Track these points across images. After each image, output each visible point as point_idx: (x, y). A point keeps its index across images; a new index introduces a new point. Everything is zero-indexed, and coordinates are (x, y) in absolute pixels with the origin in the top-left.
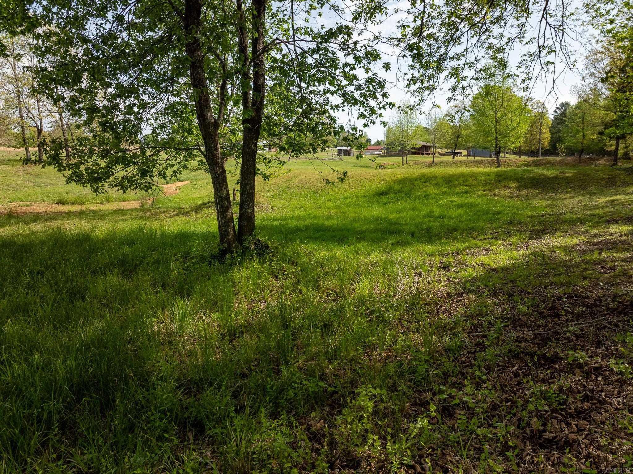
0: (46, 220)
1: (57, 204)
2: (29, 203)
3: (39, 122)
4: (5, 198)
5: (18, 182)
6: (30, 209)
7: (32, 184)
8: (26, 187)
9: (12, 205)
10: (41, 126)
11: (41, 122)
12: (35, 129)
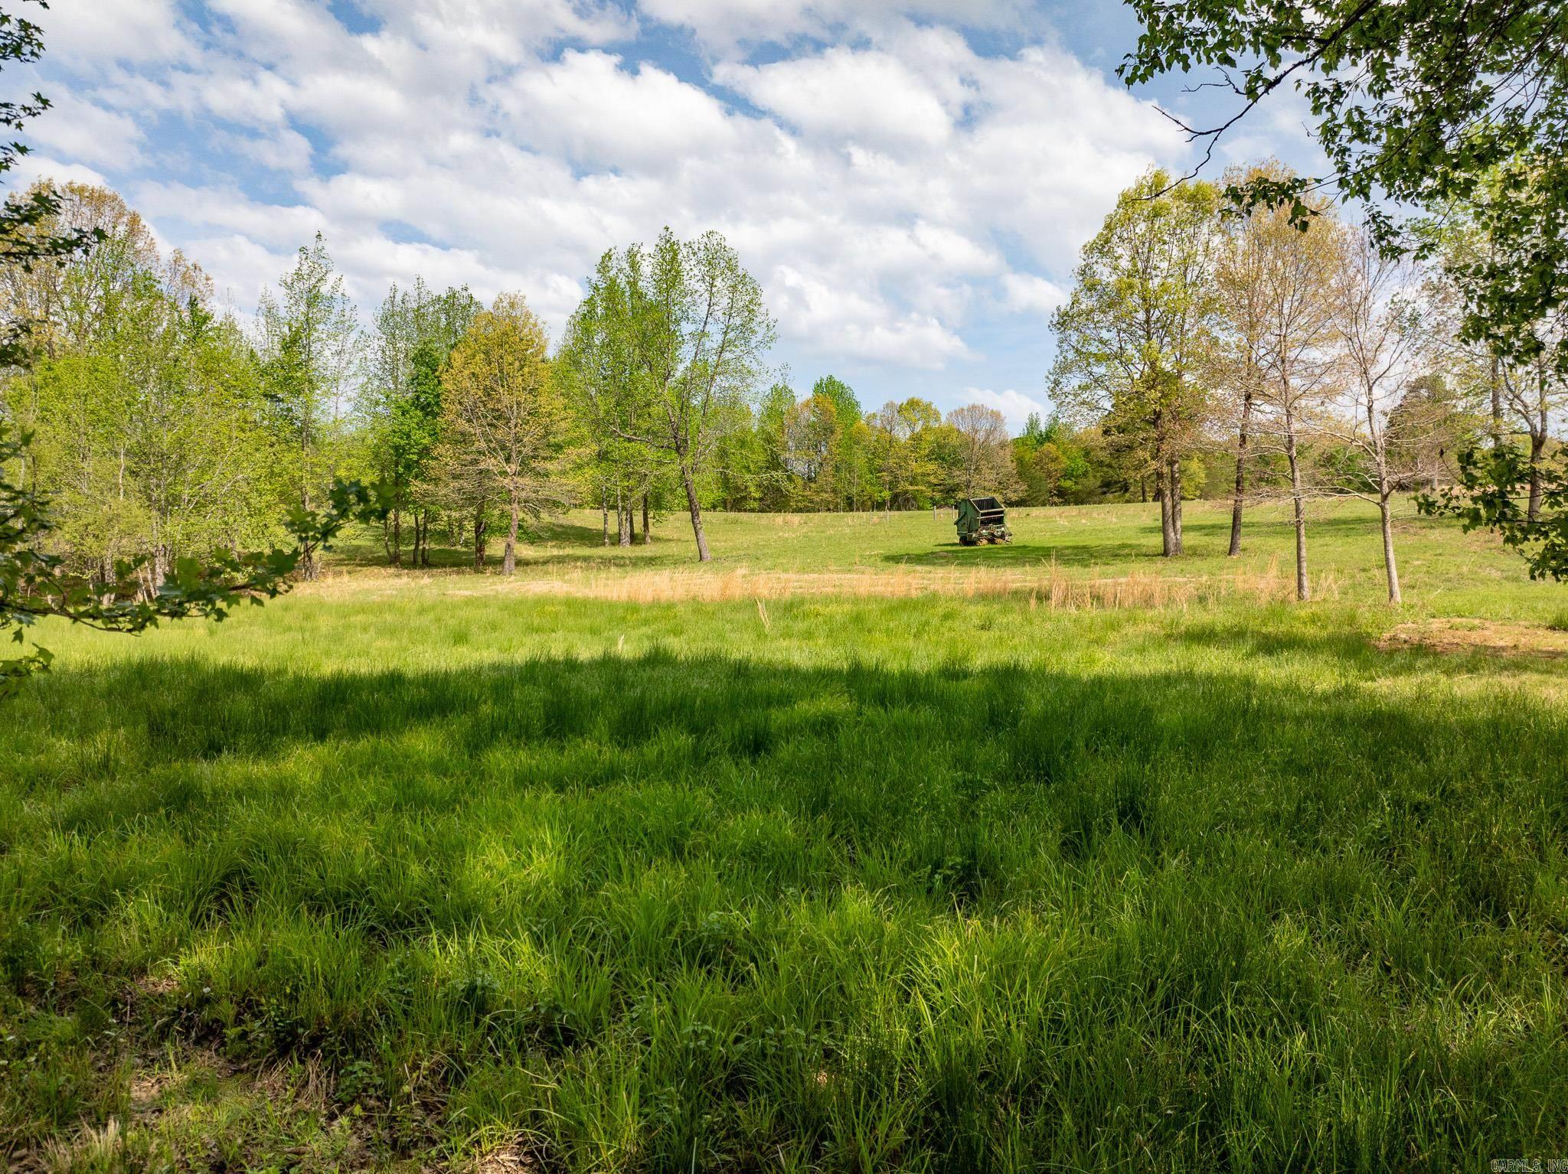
0: (1505, 668)
1: (1552, 628)
2: (1477, 622)
3: (1538, 422)
4: (1424, 606)
5: (1465, 569)
6: (1475, 637)
7: (1496, 574)
8: (1482, 582)
9: (1436, 625)
10: (1543, 430)
11: (1544, 419)
12: (1528, 437)
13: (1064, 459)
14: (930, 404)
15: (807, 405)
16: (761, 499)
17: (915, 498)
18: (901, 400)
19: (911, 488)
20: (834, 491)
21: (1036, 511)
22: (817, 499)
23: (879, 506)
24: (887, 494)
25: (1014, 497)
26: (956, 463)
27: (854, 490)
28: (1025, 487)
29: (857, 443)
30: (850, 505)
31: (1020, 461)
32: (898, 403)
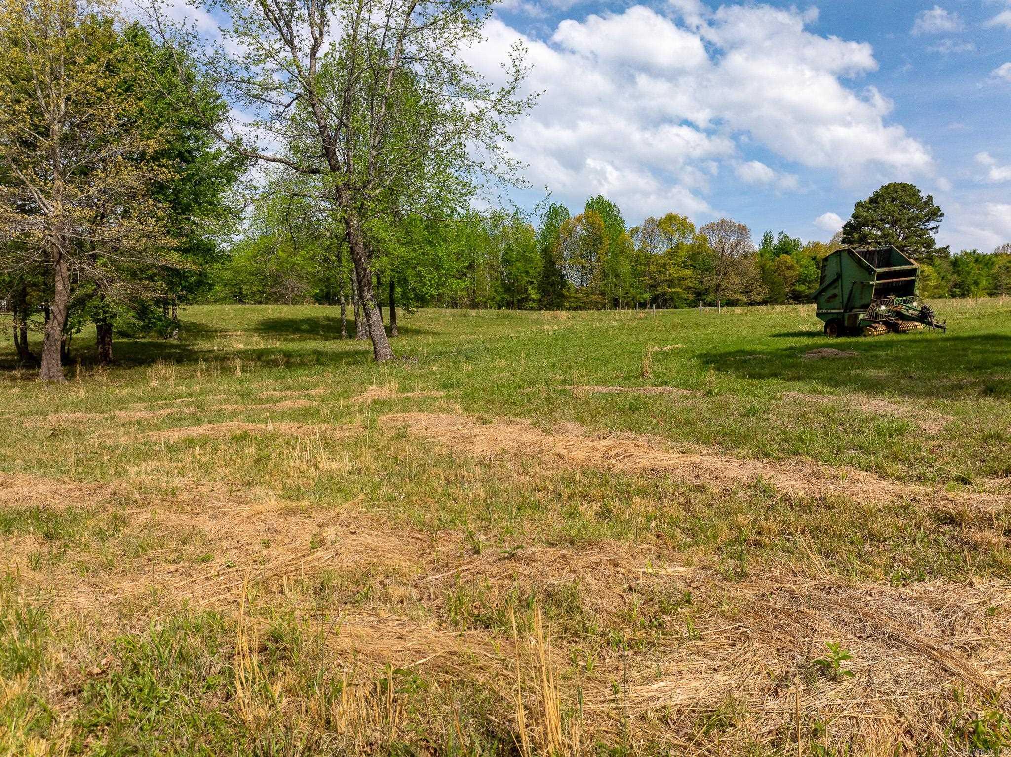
13: (797, 267)
14: (686, 218)
15: (579, 219)
16: (540, 300)
17: (672, 299)
18: (659, 214)
19: (669, 290)
20: (602, 294)
21: (778, 308)
22: (587, 300)
23: (642, 305)
24: (647, 296)
25: (759, 299)
26: (708, 270)
27: (620, 293)
28: (768, 290)
29: (622, 252)
30: (616, 304)
31: (762, 267)
32: (657, 217)
